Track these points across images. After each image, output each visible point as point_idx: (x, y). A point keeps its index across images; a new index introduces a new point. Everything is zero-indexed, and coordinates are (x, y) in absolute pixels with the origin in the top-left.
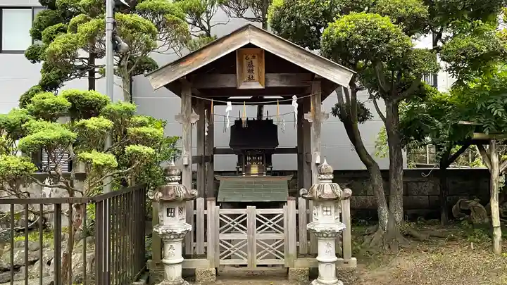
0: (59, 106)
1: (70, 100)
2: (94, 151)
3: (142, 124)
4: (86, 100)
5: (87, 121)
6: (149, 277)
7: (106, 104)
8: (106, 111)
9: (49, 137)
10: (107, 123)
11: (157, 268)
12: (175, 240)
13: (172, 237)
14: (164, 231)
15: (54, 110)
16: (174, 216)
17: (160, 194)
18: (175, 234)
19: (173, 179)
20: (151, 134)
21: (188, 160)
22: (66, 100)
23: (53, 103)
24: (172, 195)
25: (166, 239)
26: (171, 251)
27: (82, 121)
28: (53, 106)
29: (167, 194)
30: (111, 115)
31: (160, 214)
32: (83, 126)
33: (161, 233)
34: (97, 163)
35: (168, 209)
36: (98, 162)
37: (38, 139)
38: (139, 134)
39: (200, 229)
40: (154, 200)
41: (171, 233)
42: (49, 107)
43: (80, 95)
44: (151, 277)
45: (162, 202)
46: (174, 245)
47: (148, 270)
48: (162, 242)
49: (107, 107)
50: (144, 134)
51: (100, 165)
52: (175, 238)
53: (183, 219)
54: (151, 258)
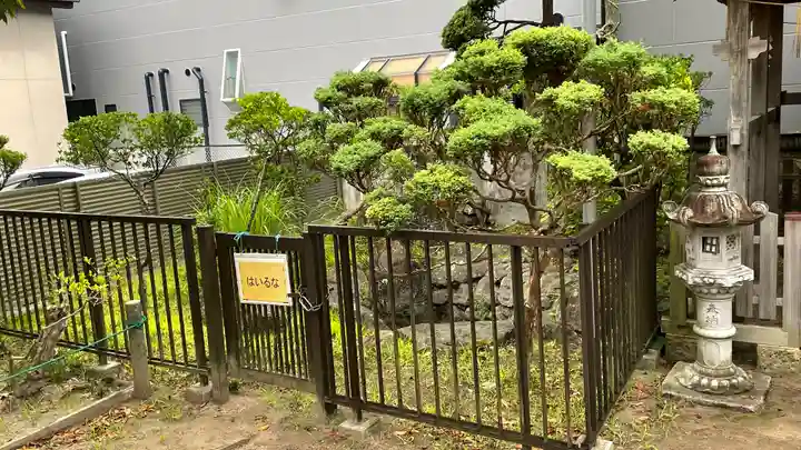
0: (507, 67)
1: (525, 52)
2: (572, 152)
3: (655, 82)
4: (552, 48)
5: (557, 90)
6: (664, 347)
7: (586, 50)
8: (588, 64)
9: (496, 133)
10: (591, 90)
11: (680, 334)
12: (718, 296)
13: (714, 291)
14: (698, 280)
15: (500, 75)
16: (718, 251)
17: (690, 213)
18: (721, 287)
19: (715, 182)
20: (676, 103)
21: (742, 135)
22: (518, 53)
23: (497, 62)
24: (713, 214)
25: (701, 292)
26: (710, 315)
27: (549, 91)
28: (497, 68)
29: (703, 211)
30: (598, 74)
31: (688, 246)
32: (550, 101)
33: (690, 282)
34: (581, 178)
35: (704, 239)
36: (583, 177)
37: (479, 137)
38: (652, 105)
39: (768, 273)
40: (677, 222)
41: (711, 284)
42: (490, 71)
43: (541, 39)
44: (668, 348)
45: (694, 226)
46: (717, 305)
47: (664, 335)
48: (693, 295)
49: (590, 57)
50: (662, 106)
51: (585, 181)
52: (719, 292)
53: (735, 258)
54: (666, 313)
